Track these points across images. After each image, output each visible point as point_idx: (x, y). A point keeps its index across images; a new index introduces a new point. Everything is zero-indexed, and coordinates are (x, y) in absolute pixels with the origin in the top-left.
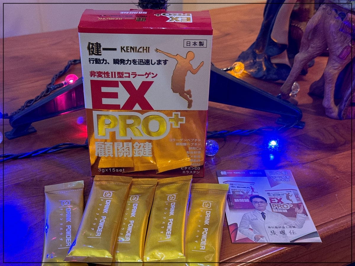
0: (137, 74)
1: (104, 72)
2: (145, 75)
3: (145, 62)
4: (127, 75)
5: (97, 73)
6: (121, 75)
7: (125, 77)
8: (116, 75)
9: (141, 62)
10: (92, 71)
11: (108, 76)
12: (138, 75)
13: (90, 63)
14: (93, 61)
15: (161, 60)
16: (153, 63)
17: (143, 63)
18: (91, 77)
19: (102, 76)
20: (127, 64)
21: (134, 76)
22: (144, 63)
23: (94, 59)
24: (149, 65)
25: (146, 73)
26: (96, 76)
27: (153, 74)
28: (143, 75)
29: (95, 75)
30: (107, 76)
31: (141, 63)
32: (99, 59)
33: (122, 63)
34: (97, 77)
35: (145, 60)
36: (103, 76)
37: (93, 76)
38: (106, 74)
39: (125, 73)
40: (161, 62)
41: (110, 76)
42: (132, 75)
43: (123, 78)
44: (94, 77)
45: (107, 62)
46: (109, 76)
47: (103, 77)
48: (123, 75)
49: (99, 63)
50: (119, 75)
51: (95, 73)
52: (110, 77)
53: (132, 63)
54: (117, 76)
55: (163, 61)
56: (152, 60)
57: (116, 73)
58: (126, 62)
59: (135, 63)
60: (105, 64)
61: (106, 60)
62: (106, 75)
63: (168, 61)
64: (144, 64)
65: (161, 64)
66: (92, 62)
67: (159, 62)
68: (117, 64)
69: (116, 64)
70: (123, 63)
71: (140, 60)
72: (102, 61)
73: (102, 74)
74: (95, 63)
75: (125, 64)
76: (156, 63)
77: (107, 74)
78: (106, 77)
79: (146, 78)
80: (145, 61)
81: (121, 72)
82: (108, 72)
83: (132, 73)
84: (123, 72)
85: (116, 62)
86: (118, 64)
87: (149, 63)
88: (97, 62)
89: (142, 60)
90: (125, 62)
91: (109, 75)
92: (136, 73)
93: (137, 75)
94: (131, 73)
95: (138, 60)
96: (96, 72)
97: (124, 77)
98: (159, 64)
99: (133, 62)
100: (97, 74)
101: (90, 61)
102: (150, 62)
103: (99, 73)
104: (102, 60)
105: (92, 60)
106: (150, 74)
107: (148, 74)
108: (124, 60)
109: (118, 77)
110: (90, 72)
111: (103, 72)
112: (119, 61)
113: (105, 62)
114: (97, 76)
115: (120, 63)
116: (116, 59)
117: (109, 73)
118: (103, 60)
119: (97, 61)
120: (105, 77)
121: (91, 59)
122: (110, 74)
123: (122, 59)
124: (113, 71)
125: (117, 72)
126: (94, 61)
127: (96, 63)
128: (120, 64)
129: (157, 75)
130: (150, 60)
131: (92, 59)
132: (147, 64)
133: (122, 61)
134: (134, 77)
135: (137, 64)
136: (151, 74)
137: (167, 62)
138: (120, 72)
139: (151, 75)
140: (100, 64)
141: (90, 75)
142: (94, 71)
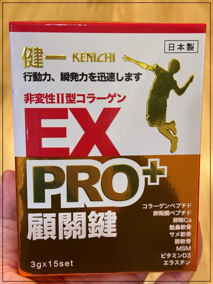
0: (96, 96)
1: (47, 94)
2: (108, 98)
3: (107, 77)
4: (81, 98)
5: (35, 96)
6: (71, 98)
7: (78, 101)
8: (65, 98)
9: (102, 76)
10: (28, 94)
11: (52, 101)
12: (98, 98)
13: (25, 80)
14: (30, 76)
15: (132, 74)
16: (120, 78)
17: (105, 78)
18: (26, 103)
19: (43, 101)
20: (81, 80)
21: (92, 99)
22: (107, 79)
23: (31, 73)
24: (114, 81)
25: (110, 94)
26: (34, 101)
27: (119, 96)
28: (105, 98)
29: (32, 99)
30: (50, 101)
31: (102, 79)
32: (39, 73)
33: (74, 79)
34: (36, 103)
35: (107, 73)
36: (45, 100)
37: (29, 101)
38: (49, 97)
39: (78, 95)
40: (132, 76)
41: (56, 101)
42: (88, 97)
43: (75, 103)
44: (31, 103)
45: (51, 78)
46: (54, 101)
47: (44, 103)
48: (75, 98)
49: (38, 80)
50: (68, 99)
51: (32, 97)
52: (54, 103)
53: (89, 79)
54: (65, 101)
55: (134, 74)
56: (118, 74)
57: (65, 96)
58: (80, 77)
59: (94, 79)
60: (48, 81)
61: (50, 75)
62: (48, 99)
63: (141, 74)
64: (107, 81)
65: (132, 80)
66: (29, 79)
67: (128, 77)
68: (66, 81)
69: (64, 81)
70: (76, 78)
71: (101, 73)
72: (43, 77)
73: (44, 98)
74: (33, 81)
75: (78, 81)
76: (125, 78)
77: (51, 98)
78: (49, 103)
79: (110, 102)
80: (108, 75)
81: (73, 94)
82: (52, 94)
83: (89, 95)
84: (75, 94)
85: (65, 77)
86: (68, 80)
87: (114, 79)
88: (35, 78)
89: (104, 73)
90: (78, 78)
91: (54, 99)
92: (94, 94)
93: (96, 98)
94: (86, 96)
95: (98, 73)
96: (33, 95)
97: (76, 101)
98: (128, 81)
99: (89, 77)
100: (36, 98)
101: (25, 77)
102: (116, 77)
103: (39, 97)
104: (43, 75)
105: (28, 76)
106: (115, 96)
107: (113, 97)
108: (76, 75)
109: (67, 103)
110: (25, 95)
111: (44, 95)
112: (68, 75)
113: (48, 77)
114: (36, 101)
115: (71, 79)
116: (65, 73)
117: (54, 96)
118: (46, 75)
119: (37, 77)
120: (47, 103)
121: (26, 74)
122: (56, 98)
123: (74, 73)
124: (60, 92)
125: (66, 94)
126: (32, 78)
127: (35, 80)
128: (71, 81)
129: (125, 97)
130: (114, 73)
131: (28, 73)
132: (111, 80)
133: (74, 76)
134: (91, 102)
135: (95, 81)
136: (117, 96)
137: (140, 76)
138: (70, 94)
139: (117, 99)
140: (41, 81)
141: (25, 100)
142: (30, 94)
